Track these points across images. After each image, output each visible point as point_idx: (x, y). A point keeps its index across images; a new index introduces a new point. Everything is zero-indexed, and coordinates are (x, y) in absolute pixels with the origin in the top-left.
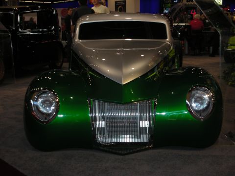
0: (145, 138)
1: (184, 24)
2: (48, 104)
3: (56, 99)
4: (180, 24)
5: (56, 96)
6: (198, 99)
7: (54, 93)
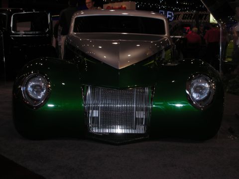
0: (141, 130)
1: (180, 37)
2: (39, 89)
3: (48, 84)
4: (176, 37)
5: (48, 81)
6: (198, 89)
7: (46, 77)
